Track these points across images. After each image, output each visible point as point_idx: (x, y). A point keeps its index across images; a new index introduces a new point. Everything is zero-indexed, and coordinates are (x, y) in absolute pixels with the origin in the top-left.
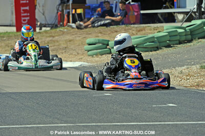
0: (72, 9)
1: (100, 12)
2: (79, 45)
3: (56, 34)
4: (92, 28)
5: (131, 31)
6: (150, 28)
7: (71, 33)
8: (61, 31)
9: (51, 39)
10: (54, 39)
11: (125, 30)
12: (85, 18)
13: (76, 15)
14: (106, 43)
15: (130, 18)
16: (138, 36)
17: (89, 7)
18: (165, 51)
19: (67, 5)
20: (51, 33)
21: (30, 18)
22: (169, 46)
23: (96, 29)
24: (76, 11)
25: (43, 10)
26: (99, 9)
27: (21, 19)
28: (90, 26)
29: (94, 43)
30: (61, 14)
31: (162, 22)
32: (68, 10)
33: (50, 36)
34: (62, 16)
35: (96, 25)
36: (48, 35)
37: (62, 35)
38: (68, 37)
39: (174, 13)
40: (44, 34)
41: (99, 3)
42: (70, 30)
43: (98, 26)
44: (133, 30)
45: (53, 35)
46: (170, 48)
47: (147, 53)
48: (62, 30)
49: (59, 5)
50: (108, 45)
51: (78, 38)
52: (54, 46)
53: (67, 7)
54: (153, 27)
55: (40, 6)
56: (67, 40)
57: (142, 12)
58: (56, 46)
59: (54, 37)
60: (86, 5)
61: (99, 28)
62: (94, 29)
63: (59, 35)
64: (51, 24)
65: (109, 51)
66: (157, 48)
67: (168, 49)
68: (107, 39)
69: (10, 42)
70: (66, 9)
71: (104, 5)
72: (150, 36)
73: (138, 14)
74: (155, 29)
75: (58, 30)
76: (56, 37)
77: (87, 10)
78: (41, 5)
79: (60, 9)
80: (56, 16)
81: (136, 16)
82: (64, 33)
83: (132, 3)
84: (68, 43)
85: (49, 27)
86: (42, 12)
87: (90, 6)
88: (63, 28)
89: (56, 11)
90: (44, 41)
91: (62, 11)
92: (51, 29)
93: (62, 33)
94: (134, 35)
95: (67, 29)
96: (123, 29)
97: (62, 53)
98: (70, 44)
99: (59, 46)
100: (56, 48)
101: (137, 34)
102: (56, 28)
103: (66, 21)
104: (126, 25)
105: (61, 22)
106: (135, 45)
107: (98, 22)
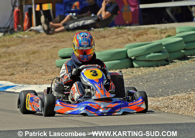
0: (36, 4)
1: (78, 8)
2: (47, 59)
3: (12, 43)
5: (125, 35)
6: (154, 30)
7: (35, 40)
8: (19, 37)
9: (4, 50)
10: (9, 50)
11: (117, 34)
12: (54, 17)
13: (42, 12)
15: (124, 16)
16: (137, 44)
17: (61, 1)
18: (179, 65)
20: (4, 41)
22: (184, 58)
24: (41, 8)
26: (76, 3)
28: (63, 28)
30: (18, 12)
31: (172, 22)
32: (29, 6)
33: (3, 46)
34: (20, 17)
35: (71, 26)
37: (21, 43)
38: (31, 47)
39: (191, 6)
42: (33, 36)
44: (130, 35)
45: (8, 44)
46: (186, 61)
47: (151, 69)
48: (21, 36)
51: (45, 49)
52: (9, 61)
53: (28, 1)
54: (159, 30)
56: (28, 52)
57: (142, 6)
58: (13, 60)
59: (8, 47)
62: (70, 33)
63: (17, 44)
64: (4, 28)
66: (167, 62)
67: (183, 62)
70: (26, 4)
72: (156, 42)
73: (135, 10)
74: (162, 32)
75: (14, 36)
76: (13, 48)
77: (58, 6)
79: (17, 4)
80: (12, 15)
81: (132, 13)
82: (23, 41)
84: (31, 56)
85: (1, 32)
88: (22, 33)
89: (12, 8)
91: (21, 7)
92: (4, 35)
93: (20, 40)
94: (131, 41)
95: (29, 34)
96: (114, 33)
97: (23, 72)
98: (33, 57)
99: (17, 61)
100: (12, 64)
101: (135, 40)
102: (11, 34)
103: (28, 22)
104: (118, 27)
105: (19, 24)
106: (133, 56)
107: (74, 22)
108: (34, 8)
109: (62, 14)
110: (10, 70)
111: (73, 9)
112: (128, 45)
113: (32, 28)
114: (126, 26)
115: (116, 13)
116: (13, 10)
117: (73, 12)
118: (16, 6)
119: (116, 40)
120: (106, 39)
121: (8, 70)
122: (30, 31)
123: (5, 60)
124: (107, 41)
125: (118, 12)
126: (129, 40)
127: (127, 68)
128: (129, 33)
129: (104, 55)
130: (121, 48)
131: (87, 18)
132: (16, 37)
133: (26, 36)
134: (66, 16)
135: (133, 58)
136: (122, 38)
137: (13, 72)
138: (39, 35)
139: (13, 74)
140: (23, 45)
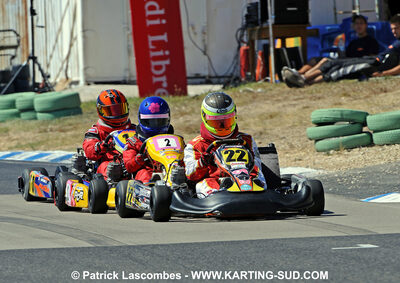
0: (275, 38)
2: (294, 126)
4: (324, 83)
7: (273, 96)
8: (249, 91)
13: (285, 51)
14: (361, 119)
17: (316, 33)
19: (261, 29)
21: (171, 61)
23: (335, 87)
24: (283, 43)
25: (204, 41)
26: (340, 37)
27: (149, 66)
28: (320, 77)
29: (330, 120)
30: (246, 51)
32: (264, 42)
34: (251, 59)
37: (251, 102)
38: (267, 107)
41: (340, 22)
42: (271, 90)
48: (251, 89)
49: (243, 29)
50: (365, 124)
51: (290, 110)
53: (263, 34)
55: (195, 34)
56: (262, 115)
60: (308, 28)
61: (342, 82)
62: (329, 85)
63: (246, 103)
64: (223, 77)
65: (368, 140)
68: (363, 110)
70: (260, 38)
71: (353, 27)
75: (241, 89)
77: (311, 41)
78: (198, 29)
79: (245, 39)
80: (237, 56)
82: (255, 97)
84: (267, 121)
85: (219, 83)
87: (317, 30)
88: (254, 84)
89: (237, 45)
91: (251, 43)
92: (224, 88)
93: (250, 96)
95: (264, 87)
98: (270, 123)
102: (236, 86)
103: (261, 68)
105: (248, 71)
107: (338, 69)
108: (272, 44)
111: (334, 47)
116: (239, 47)
117: (334, 51)
118: (244, 42)
120: (389, 94)
122: (266, 81)
124: (390, 98)
132: (244, 91)
133: (259, 90)
140: (255, 104)
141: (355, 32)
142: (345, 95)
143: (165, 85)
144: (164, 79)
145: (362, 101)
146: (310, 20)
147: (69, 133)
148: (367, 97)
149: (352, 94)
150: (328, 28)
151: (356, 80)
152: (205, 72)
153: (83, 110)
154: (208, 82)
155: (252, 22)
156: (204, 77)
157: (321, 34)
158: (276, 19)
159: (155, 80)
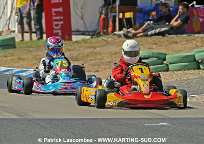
0: (119, 12)
1: (155, 17)
3: (98, 45)
4: (144, 38)
5: (194, 42)
7: (117, 43)
9: (91, 50)
10: (96, 50)
11: (187, 41)
12: (135, 24)
13: (124, 20)
14: (163, 57)
15: (194, 26)
17: (141, 11)
19: (112, 7)
20: (91, 43)
21: (64, 22)
23: (149, 39)
24: (124, 15)
25: (82, 12)
26: (154, 13)
27: (52, 24)
28: (142, 34)
29: (147, 56)
30: (104, 19)
32: (114, 14)
33: (91, 47)
34: (106, 23)
35: (149, 33)
36: (88, 45)
37: (105, 45)
38: (114, 49)
40: (83, 44)
41: (154, 5)
42: (116, 39)
43: (152, 35)
44: (198, 41)
45: (94, 45)
48: (106, 39)
49: (104, 6)
50: (165, 60)
52: (95, 60)
53: (113, 10)
55: (77, 8)
56: (111, 52)
58: (98, 59)
59: (95, 48)
60: (137, 8)
61: (153, 37)
62: (147, 38)
63: (103, 46)
64: (92, 32)
65: (166, 68)
68: (164, 52)
69: (38, 53)
70: (111, 12)
75: (100, 38)
76: (98, 49)
77: (138, 15)
78: (79, 6)
79: (104, 12)
80: (99, 21)
81: (201, 23)
82: (107, 43)
83: (196, 6)
84: (113, 56)
85: (89, 35)
86: (80, 15)
87: (142, 9)
88: (107, 36)
89: (99, 15)
90: (82, 54)
91: (107, 14)
92: (91, 37)
93: (105, 43)
94: (199, 47)
95: (112, 38)
96: (185, 40)
97: (106, 69)
98: (115, 57)
99: (101, 60)
100: (98, 62)
101: (202, 46)
102: (98, 37)
103: (112, 28)
104: (188, 34)
105: (105, 29)
106: (199, 60)
107: (152, 30)
108: (117, 16)
109: (142, 22)
110: (95, 67)
111: (151, 18)
112: (196, 50)
113: (115, 33)
114: (195, 34)
115: (187, 23)
116: (100, 16)
117: (150, 20)
118: (103, 14)
119: (186, 46)
120: (178, 44)
121: (94, 67)
122: (114, 35)
123: (91, 59)
124: (179, 46)
125: (189, 22)
126: (197, 46)
127: (194, 70)
128: (198, 40)
129: (176, 58)
130: (190, 52)
131: (163, 26)
132: (102, 40)
133: (110, 39)
134: (144, 24)
135: (200, 61)
136: (191, 44)
137: (97, 69)
138: (121, 39)
139: (98, 71)
140: (108, 47)
141: (161, 11)
142: (155, 44)
143: (60, 34)
144: (60, 31)
145: (164, 47)
146: (138, 3)
147: (9, 58)
148: (166, 45)
149: (159, 43)
150: (147, 8)
151: (161, 36)
152: (82, 29)
153: (17, 46)
154: (83, 34)
155: (107, 4)
156: (81, 32)
157: (144, 11)
158: (120, 2)
159: (55, 31)
